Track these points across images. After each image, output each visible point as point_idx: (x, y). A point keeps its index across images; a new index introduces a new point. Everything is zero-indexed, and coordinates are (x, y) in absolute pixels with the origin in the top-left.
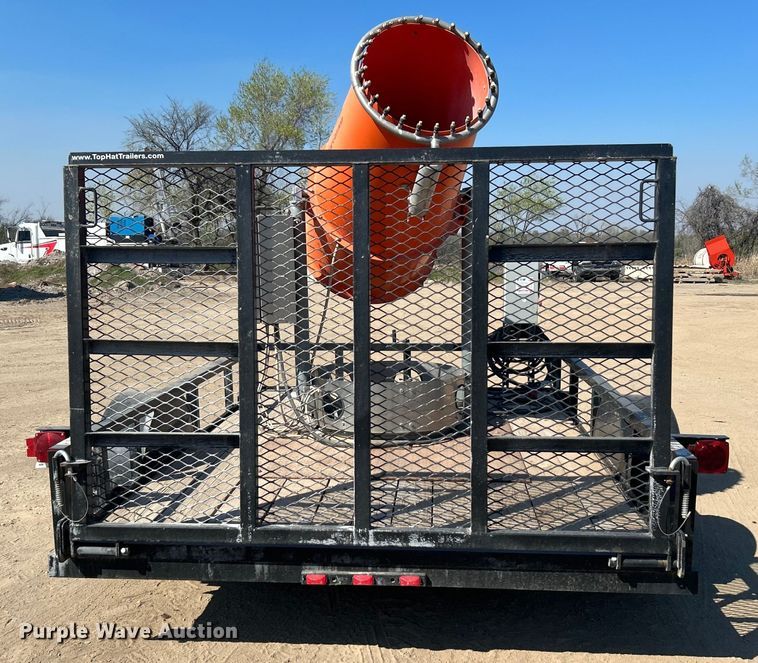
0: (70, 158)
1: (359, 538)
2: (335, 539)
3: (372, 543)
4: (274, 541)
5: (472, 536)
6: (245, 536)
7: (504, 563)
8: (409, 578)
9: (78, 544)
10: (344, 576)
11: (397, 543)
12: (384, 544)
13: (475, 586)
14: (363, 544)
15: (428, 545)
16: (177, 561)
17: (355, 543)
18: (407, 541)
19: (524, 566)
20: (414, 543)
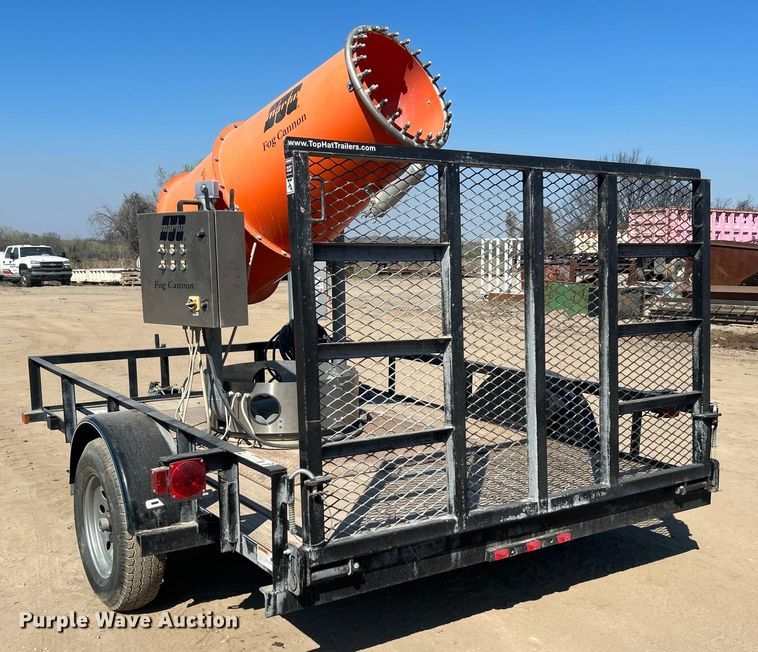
0: (286, 142)
1: (542, 508)
2: (526, 512)
3: (550, 510)
4: (482, 525)
5: (612, 488)
6: (461, 525)
7: (616, 507)
8: (564, 535)
9: (314, 570)
10: (520, 545)
11: (566, 506)
12: (558, 508)
13: (598, 531)
14: (545, 512)
15: (585, 502)
16: (389, 567)
17: (539, 513)
18: (572, 502)
19: (626, 507)
20: (577, 504)
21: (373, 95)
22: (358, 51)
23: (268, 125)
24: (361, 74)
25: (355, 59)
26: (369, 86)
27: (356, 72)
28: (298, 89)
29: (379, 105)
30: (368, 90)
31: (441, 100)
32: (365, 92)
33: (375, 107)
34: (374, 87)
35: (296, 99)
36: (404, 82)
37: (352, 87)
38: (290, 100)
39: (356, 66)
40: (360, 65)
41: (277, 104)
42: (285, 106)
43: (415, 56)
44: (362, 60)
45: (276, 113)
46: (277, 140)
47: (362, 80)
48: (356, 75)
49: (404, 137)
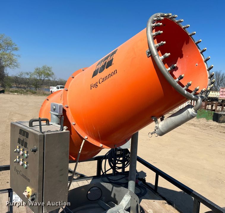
21: (165, 61)
22: (156, 28)
23: (95, 74)
24: (157, 45)
25: (154, 33)
26: (163, 54)
27: (154, 43)
28: (114, 53)
29: (169, 69)
30: (162, 57)
31: (205, 63)
32: (160, 58)
33: (166, 69)
34: (167, 55)
35: (112, 59)
36: (182, 51)
37: (150, 54)
38: (109, 59)
39: (154, 39)
40: (157, 38)
41: (102, 61)
42: (105, 63)
43: (191, 36)
44: (159, 34)
45: (100, 66)
46: (98, 84)
47: (158, 49)
48: (154, 46)
49: (186, 92)
